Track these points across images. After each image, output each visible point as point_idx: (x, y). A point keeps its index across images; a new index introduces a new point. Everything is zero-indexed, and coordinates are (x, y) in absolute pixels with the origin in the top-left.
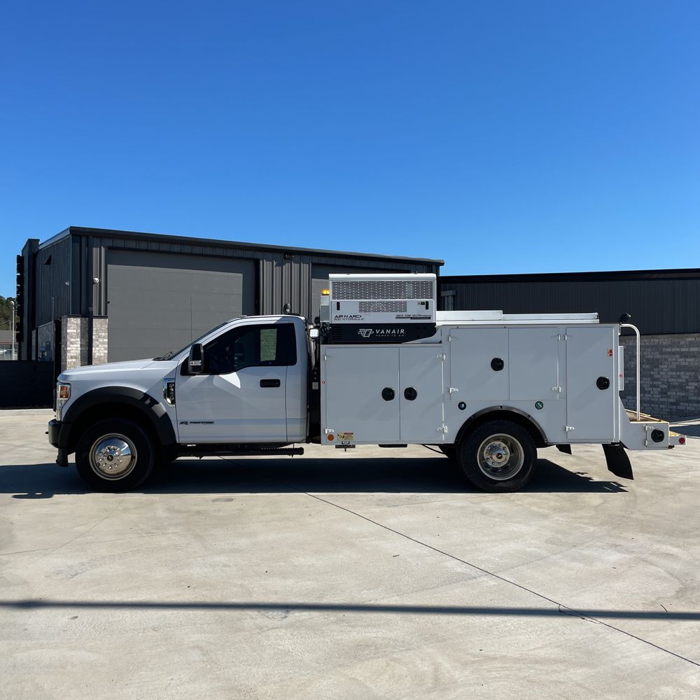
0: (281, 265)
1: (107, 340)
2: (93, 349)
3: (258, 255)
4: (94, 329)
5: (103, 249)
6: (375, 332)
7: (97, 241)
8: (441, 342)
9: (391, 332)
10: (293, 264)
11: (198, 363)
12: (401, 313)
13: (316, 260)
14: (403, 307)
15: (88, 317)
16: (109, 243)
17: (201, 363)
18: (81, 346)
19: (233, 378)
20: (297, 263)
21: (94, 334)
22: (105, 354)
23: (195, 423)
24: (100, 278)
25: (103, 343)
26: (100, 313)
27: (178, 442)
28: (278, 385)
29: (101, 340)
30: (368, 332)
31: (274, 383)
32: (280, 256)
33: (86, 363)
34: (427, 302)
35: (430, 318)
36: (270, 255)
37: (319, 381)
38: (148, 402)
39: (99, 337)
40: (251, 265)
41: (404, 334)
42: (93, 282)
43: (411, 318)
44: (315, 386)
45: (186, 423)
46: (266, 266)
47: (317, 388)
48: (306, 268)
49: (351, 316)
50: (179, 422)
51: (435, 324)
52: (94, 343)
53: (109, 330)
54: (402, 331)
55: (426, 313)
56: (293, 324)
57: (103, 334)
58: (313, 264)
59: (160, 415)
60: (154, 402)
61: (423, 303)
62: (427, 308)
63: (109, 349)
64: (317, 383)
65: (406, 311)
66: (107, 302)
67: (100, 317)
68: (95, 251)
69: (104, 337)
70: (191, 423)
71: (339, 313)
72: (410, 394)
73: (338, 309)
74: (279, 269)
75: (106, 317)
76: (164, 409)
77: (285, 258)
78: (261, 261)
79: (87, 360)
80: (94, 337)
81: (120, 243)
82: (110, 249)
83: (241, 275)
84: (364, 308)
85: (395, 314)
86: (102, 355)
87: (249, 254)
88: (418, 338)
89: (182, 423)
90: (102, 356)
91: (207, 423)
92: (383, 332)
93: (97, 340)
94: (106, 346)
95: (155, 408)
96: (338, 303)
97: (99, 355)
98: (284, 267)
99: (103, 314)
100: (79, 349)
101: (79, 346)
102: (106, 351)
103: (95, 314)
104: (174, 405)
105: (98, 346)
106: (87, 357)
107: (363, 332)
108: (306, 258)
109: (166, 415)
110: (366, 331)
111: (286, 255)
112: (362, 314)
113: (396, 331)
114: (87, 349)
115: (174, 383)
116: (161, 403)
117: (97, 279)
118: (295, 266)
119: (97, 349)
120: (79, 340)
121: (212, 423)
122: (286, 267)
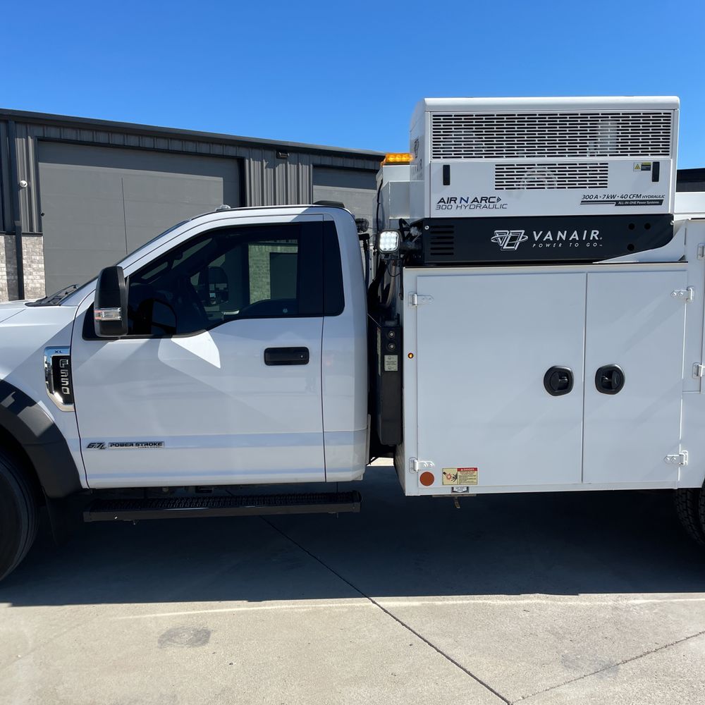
0: (273, 166)
1: (43, 265)
2: (25, 277)
3: (242, 152)
4: (24, 251)
5: (30, 140)
6: (531, 237)
7: (20, 128)
8: (683, 260)
9: (568, 236)
10: (289, 165)
11: (114, 314)
12: (593, 192)
13: (318, 160)
14: (598, 176)
15: (14, 234)
16: (39, 131)
17: (122, 313)
18: (8, 273)
19: (202, 345)
20: (294, 164)
21: (24, 257)
22: (41, 284)
23: (122, 445)
24: (29, 181)
25: (39, 270)
26: (31, 229)
27: (84, 485)
28: (305, 361)
29: (35, 266)
30: (513, 239)
31: (296, 356)
32: (270, 154)
33: (16, 296)
34: (656, 165)
35: (660, 202)
36: (257, 152)
37: (399, 351)
38: (9, 400)
39: (32, 262)
40: (233, 166)
41: (598, 242)
42: (19, 187)
43: (617, 203)
44: (390, 363)
45: (101, 446)
46: (254, 167)
47: (395, 368)
48: (305, 170)
49: (475, 200)
50: (85, 444)
51: (670, 217)
52: (26, 270)
53: (46, 252)
54: (595, 234)
55: (651, 190)
56: (332, 223)
57: (38, 258)
58: (315, 166)
59: (38, 430)
60: (24, 401)
61: (645, 167)
62: (656, 178)
63: (47, 277)
64: (395, 358)
65: (604, 185)
66: (40, 215)
67: (32, 234)
68: (20, 143)
69: (39, 262)
70: (112, 444)
71: (447, 192)
72: (609, 380)
73: (446, 181)
74: (270, 171)
75: (40, 235)
76: (50, 417)
77: (278, 157)
78: (247, 161)
79: (17, 293)
80: (24, 262)
81: (53, 133)
82: (40, 140)
83: (221, 179)
84: (506, 179)
85: (579, 194)
86: (38, 285)
87: (231, 151)
88: (631, 249)
89: (91, 446)
90: (37, 288)
91: (147, 444)
92: (549, 236)
93: (30, 266)
94: (43, 274)
95: (25, 414)
96: (446, 169)
97: (33, 285)
98: (277, 169)
99: (35, 231)
100: (5, 277)
101: (5, 273)
102: (43, 281)
103: (25, 229)
104: (70, 407)
105: (31, 274)
106: (17, 289)
107: (502, 238)
108: (305, 157)
109: (53, 430)
110: (509, 234)
111: (280, 152)
112: (502, 194)
113: (580, 235)
114: (16, 277)
115: (69, 358)
116: (40, 403)
117: (24, 182)
118: (292, 168)
119: (30, 277)
120: (4, 265)
121: (160, 444)
122: (280, 168)
